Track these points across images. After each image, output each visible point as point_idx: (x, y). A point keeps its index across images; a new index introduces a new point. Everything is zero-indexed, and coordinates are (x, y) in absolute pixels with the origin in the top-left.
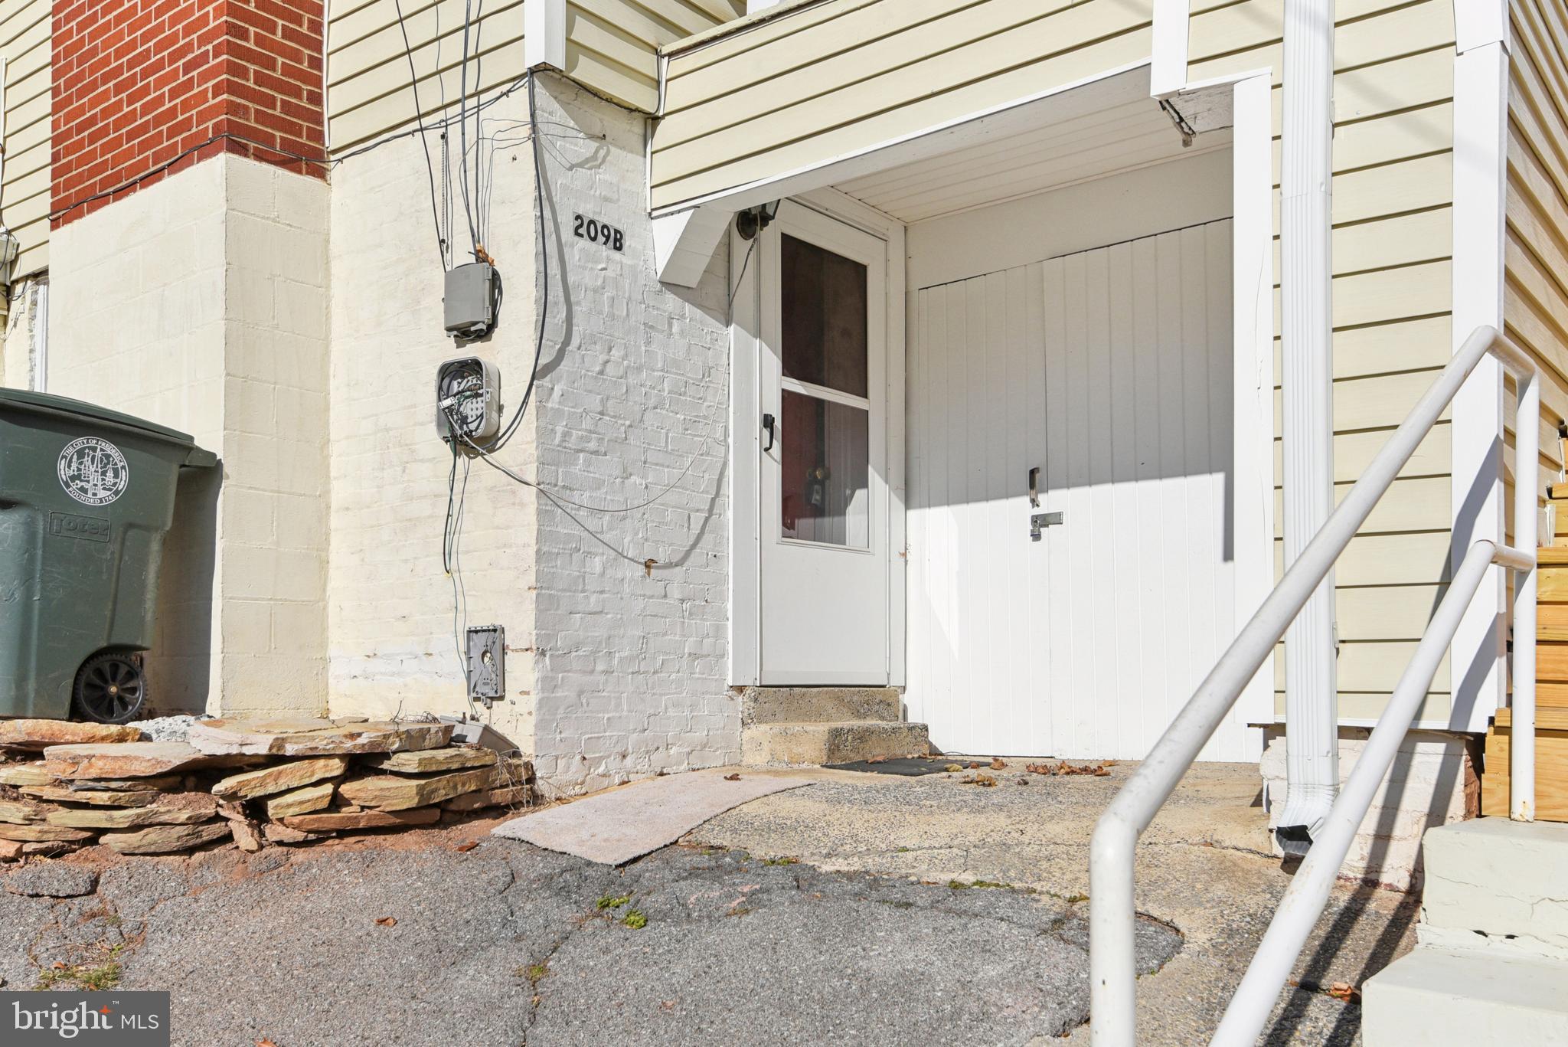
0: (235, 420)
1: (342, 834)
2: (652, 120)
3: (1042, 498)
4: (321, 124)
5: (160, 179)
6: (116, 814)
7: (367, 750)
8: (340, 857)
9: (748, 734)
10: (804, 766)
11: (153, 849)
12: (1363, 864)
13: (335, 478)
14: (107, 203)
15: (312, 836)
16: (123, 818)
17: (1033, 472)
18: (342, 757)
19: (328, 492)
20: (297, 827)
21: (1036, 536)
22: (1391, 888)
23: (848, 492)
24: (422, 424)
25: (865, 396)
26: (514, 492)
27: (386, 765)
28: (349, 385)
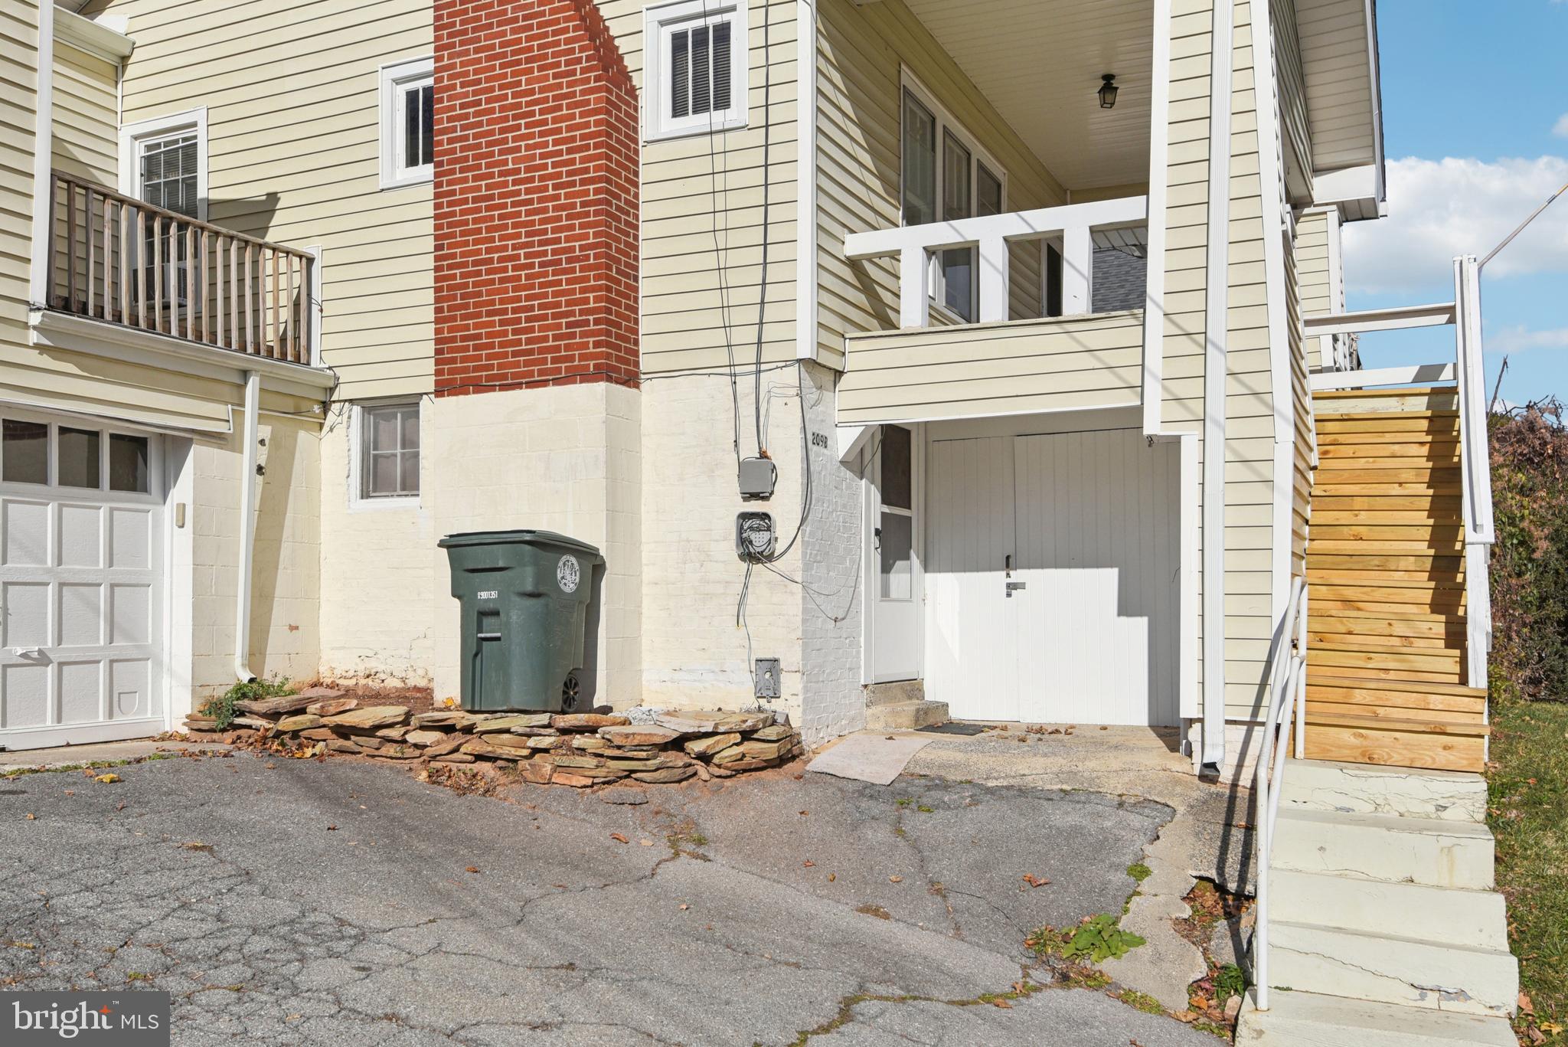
0: (611, 536)
1: (745, 771)
2: (839, 374)
3: (1012, 573)
4: (638, 357)
5: (545, 386)
6: (648, 762)
7: (751, 728)
8: (748, 783)
9: (870, 711)
10: (903, 729)
11: (666, 780)
12: (1231, 778)
13: (646, 565)
14: (495, 390)
15: (734, 773)
16: (652, 764)
17: (1008, 558)
18: (740, 732)
19: (641, 573)
20: (727, 768)
21: (1009, 595)
22: (1244, 787)
23: (891, 562)
24: (717, 541)
25: (909, 507)
26: (786, 586)
27: (755, 736)
28: (657, 512)
